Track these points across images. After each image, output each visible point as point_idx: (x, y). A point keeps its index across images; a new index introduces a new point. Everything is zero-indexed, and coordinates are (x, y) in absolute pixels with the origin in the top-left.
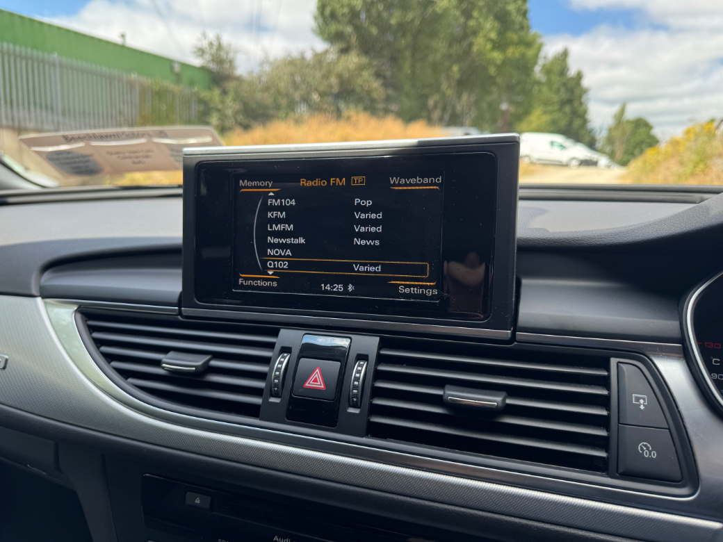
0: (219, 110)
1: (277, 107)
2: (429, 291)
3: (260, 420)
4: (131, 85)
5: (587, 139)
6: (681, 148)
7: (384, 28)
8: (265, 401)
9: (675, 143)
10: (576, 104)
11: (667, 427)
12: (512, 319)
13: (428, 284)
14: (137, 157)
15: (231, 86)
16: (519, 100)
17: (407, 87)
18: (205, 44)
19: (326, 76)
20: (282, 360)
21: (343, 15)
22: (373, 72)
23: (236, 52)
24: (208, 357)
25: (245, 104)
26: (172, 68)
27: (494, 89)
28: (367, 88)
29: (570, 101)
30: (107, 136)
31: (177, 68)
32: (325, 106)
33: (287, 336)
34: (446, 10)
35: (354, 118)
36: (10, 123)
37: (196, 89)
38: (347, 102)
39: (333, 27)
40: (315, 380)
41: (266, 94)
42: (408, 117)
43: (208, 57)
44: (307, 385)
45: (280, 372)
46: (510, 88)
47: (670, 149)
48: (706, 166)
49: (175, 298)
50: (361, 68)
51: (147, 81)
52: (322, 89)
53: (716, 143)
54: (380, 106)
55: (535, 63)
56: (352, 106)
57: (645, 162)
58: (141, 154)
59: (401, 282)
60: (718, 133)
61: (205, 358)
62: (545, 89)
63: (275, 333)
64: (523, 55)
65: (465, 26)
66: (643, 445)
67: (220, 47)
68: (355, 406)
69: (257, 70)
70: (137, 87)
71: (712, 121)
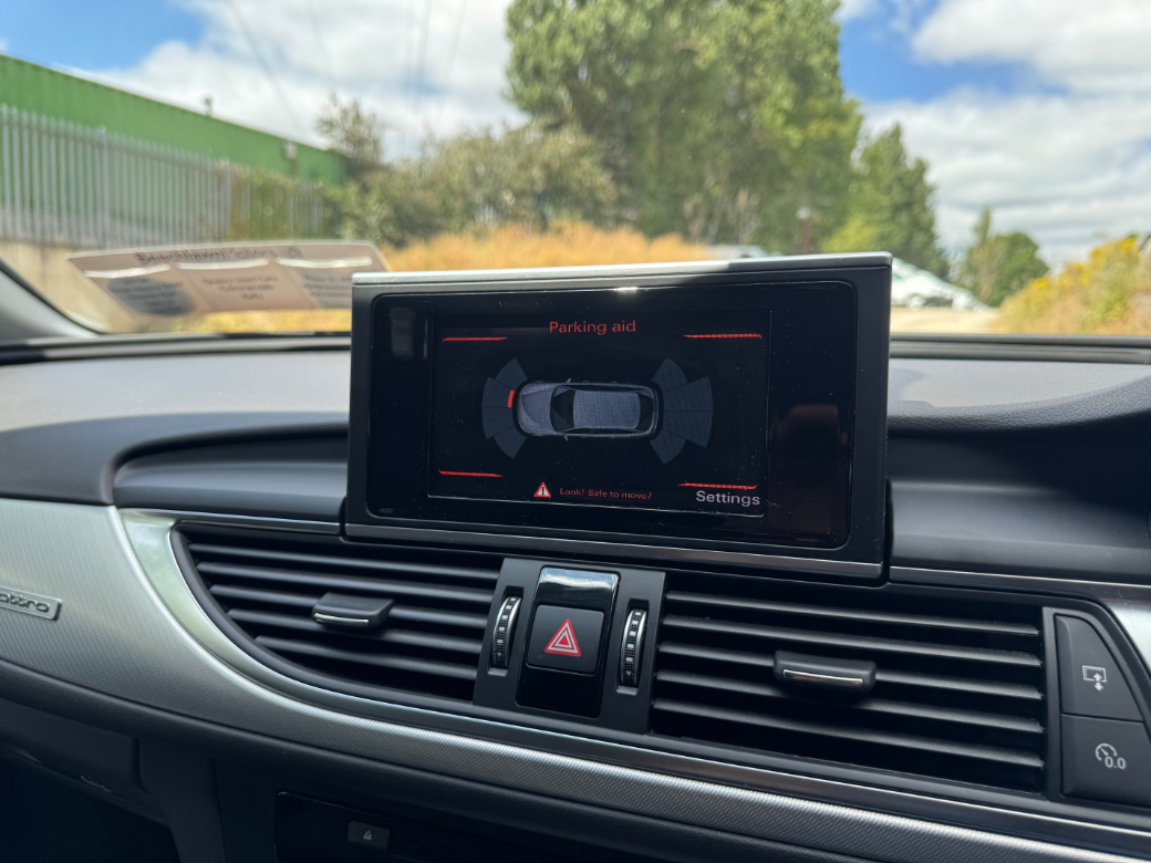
0: (356, 218)
1: (447, 213)
2: (746, 500)
3: (475, 704)
4: (219, 177)
5: (935, 264)
6: (1085, 280)
7: (617, 91)
8: (483, 674)
9: (1075, 271)
10: (916, 210)
11: (1140, 718)
12: (881, 543)
13: (745, 487)
14: (250, 288)
15: (375, 179)
16: (827, 205)
17: (652, 184)
18: (335, 113)
19: (524, 166)
20: (509, 607)
21: (554, 71)
22: (599, 159)
23: (384, 126)
24: (388, 602)
25: (397, 208)
26: (283, 152)
27: (788, 186)
28: (588, 184)
29: (908, 205)
30: (205, 256)
31: (291, 151)
32: (523, 212)
33: (514, 570)
34: (714, 64)
35: (568, 231)
36: (29, 235)
37: (321, 184)
38: (557, 206)
39: (536, 90)
40: (564, 641)
41: (430, 193)
42: (653, 230)
43: (338, 134)
44: (550, 648)
45: (506, 627)
46: (813, 185)
47: (1068, 282)
48: (1126, 308)
49: (335, 508)
50: (581, 153)
51: (244, 171)
52: (518, 185)
53: (1140, 270)
54: (609, 212)
55: (852, 146)
56: (565, 212)
57: (1027, 302)
58: (258, 283)
59: (700, 485)
60: (1144, 256)
61: (382, 605)
62: (868, 187)
63: (496, 565)
64: (834, 134)
65: (742, 87)
66: (1103, 747)
67: (358, 119)
68: (628, 683)
69: (415, 156)
70: (229, 180)
71: (1133, 237)
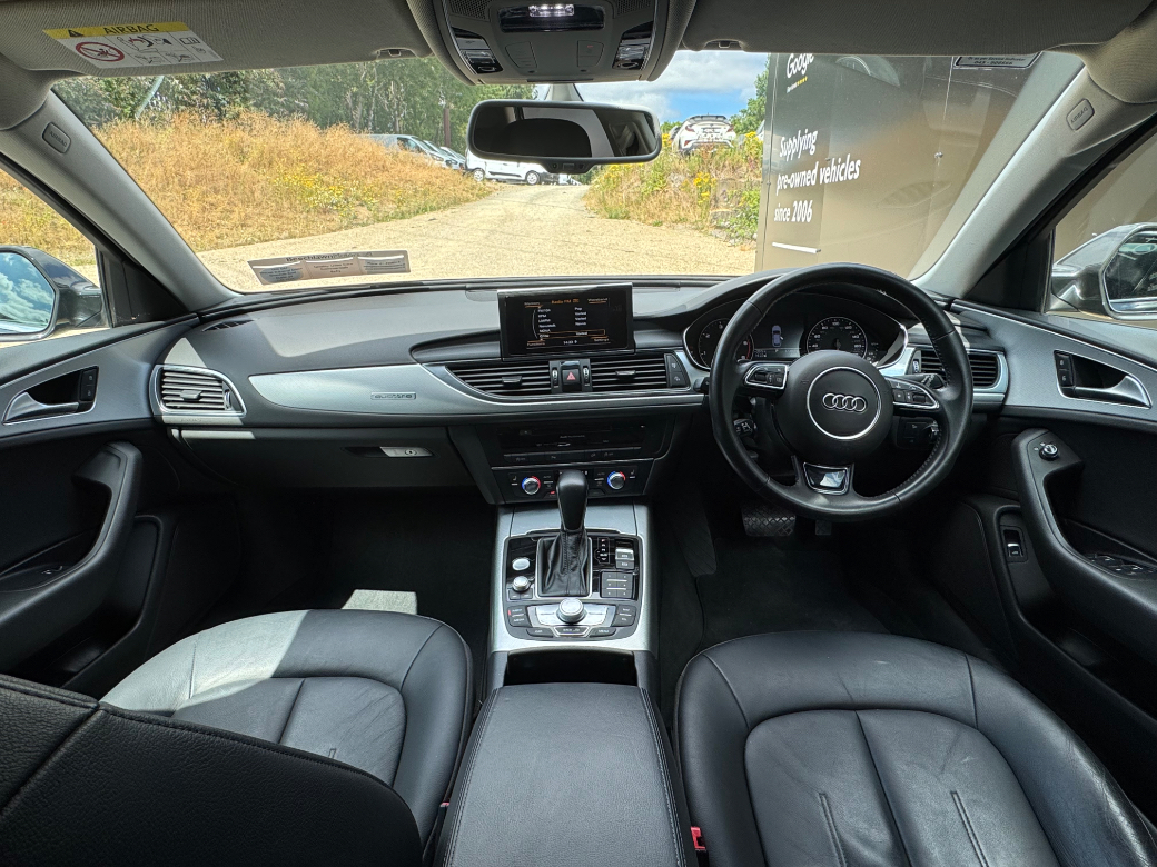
3: (552, 394)
8: (553, 388)
11: (681, 372)
12: (633, 345)
13: (605, 337)
20: (555, 372)
24: (522, 376)
33: (552, 364)
40: (571, 377)
44: (568, 379)
45: (556, 377)
49: (499, 355)
59: (595, 337)
63: (548, 363)
66: (676, 377)
68: (588, 383)
